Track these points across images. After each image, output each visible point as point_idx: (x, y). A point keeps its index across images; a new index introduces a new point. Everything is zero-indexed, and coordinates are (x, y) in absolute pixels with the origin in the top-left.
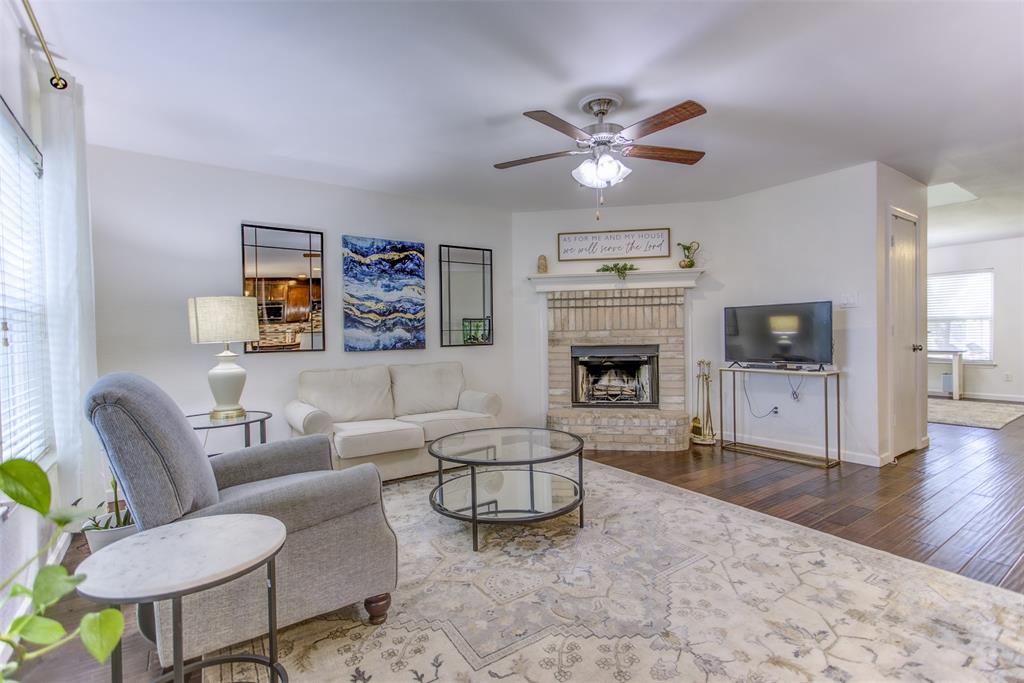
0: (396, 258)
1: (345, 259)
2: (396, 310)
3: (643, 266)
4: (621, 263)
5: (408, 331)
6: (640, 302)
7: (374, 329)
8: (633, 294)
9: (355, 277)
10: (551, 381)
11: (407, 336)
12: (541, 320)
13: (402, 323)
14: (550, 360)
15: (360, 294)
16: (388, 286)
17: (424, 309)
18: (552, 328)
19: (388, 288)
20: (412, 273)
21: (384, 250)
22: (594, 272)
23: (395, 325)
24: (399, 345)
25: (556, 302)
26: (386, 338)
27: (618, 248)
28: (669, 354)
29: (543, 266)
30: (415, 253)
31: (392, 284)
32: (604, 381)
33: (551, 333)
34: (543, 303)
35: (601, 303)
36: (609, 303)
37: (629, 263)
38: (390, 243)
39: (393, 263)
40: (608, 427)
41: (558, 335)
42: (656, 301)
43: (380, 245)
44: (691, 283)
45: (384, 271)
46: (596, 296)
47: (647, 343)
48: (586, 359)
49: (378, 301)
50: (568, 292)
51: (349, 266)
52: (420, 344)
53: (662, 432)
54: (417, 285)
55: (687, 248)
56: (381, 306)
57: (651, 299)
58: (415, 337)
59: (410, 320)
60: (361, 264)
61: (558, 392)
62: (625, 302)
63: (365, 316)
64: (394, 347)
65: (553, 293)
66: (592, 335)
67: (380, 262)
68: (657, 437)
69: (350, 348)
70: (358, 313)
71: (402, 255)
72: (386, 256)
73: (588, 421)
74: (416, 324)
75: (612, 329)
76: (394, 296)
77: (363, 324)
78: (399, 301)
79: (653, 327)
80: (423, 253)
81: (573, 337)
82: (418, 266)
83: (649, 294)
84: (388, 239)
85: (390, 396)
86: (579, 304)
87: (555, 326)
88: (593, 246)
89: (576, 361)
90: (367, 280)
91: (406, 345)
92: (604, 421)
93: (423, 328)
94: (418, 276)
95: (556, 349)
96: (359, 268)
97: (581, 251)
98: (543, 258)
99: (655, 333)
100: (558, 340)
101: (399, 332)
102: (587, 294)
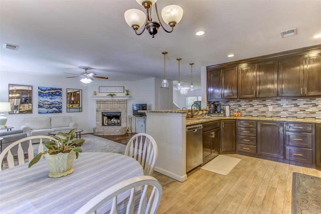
0: (54, 92)
1: (39, 92)
2: (53, 104)
3: (118, 95)
4: (112, 94)
5: (57, 109)
6: (117, 102)
7: (47, 108)
8: (115, 101)
9: (42, 96)
10: (97, 120)
11: (57, 110)
12: (95, 106)
13: (55, 107)
14: (96, 115)
15: (43, 100)
16: (51, 98)
17: (62, 104)
18: (97, 108)
19: (51, 99)
20: (58, 95)
21: (50, 90)
22: (106, 96)
23: (53, 107)
24: (54, 112)
25: (98, 102)
26: (50, 110)
27: (112, 90)
28: (123, 114)
29: (95, 94)
30: (59, 90)
31: (52, 98)
32: (112, 120)
33: (97, 109)
34: (95, 102)
35: (108, 102)
36: (110, 102)
37: (115, 94)
38: (52, 88)
39: (52, 93)
40: (106, 130)
41: (99, 110)
42: (120, 102)
43: (49, 89)
44: (128, 99)
45: (50, 95)
46: (107, 101)
47: (118, 111)
48: (106, 115)
49: (48, 102)
50: (101, 100)
51: (40, 94)
52: (61, 112)
53: (118, 131)
54: (60, 98)
55: (127, 91)
56: (49, 103)
57: (119, 102)
58: (59, 110)
59: (58, 106)
60: (43, 93)
61: (98, 123)
62: (113, 102)
63: (44, 105)
64: (53, 113)
65: (97, 100)
66: (106, 109)
67: (49, 93)
68: (117, 132)
69: (40, 113)
70: (42, 105)
71: (55, 91)
72: (51, 91)
73: (102, 129)
74: (59, 107)
75: (111, 108)
76: (53, 101)
77: (44, 107)
78: (54, 102)
79: (120, 108)
80: (61, 90)
81: (102, 110)
82: (60, 93)
83: (119, 101)
84: (51, 87)
85: (50, 124)
86: (103, 102)
87: (98, 107)
88: (107, 89)
89: (103, 116)
90: (45, 97)
91: (56, 112)
92: (105, 129)
93: (61, 108)
94: (60, 96)
95: (98, 113)
96: (43, 94)
97: (104, 90)
98: (95, 92)
99: (120, 109)
100: (98, 111)
101: (54, 109)
102: (105, 101)
